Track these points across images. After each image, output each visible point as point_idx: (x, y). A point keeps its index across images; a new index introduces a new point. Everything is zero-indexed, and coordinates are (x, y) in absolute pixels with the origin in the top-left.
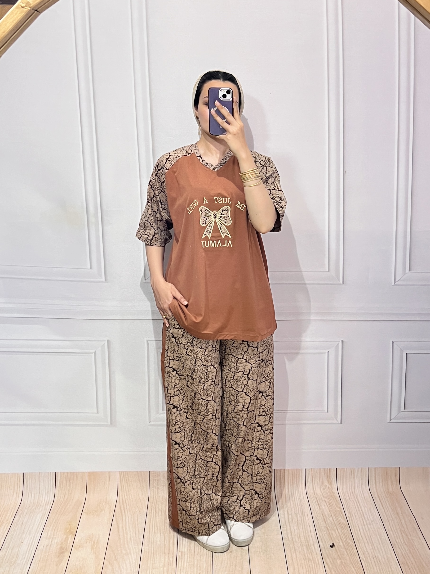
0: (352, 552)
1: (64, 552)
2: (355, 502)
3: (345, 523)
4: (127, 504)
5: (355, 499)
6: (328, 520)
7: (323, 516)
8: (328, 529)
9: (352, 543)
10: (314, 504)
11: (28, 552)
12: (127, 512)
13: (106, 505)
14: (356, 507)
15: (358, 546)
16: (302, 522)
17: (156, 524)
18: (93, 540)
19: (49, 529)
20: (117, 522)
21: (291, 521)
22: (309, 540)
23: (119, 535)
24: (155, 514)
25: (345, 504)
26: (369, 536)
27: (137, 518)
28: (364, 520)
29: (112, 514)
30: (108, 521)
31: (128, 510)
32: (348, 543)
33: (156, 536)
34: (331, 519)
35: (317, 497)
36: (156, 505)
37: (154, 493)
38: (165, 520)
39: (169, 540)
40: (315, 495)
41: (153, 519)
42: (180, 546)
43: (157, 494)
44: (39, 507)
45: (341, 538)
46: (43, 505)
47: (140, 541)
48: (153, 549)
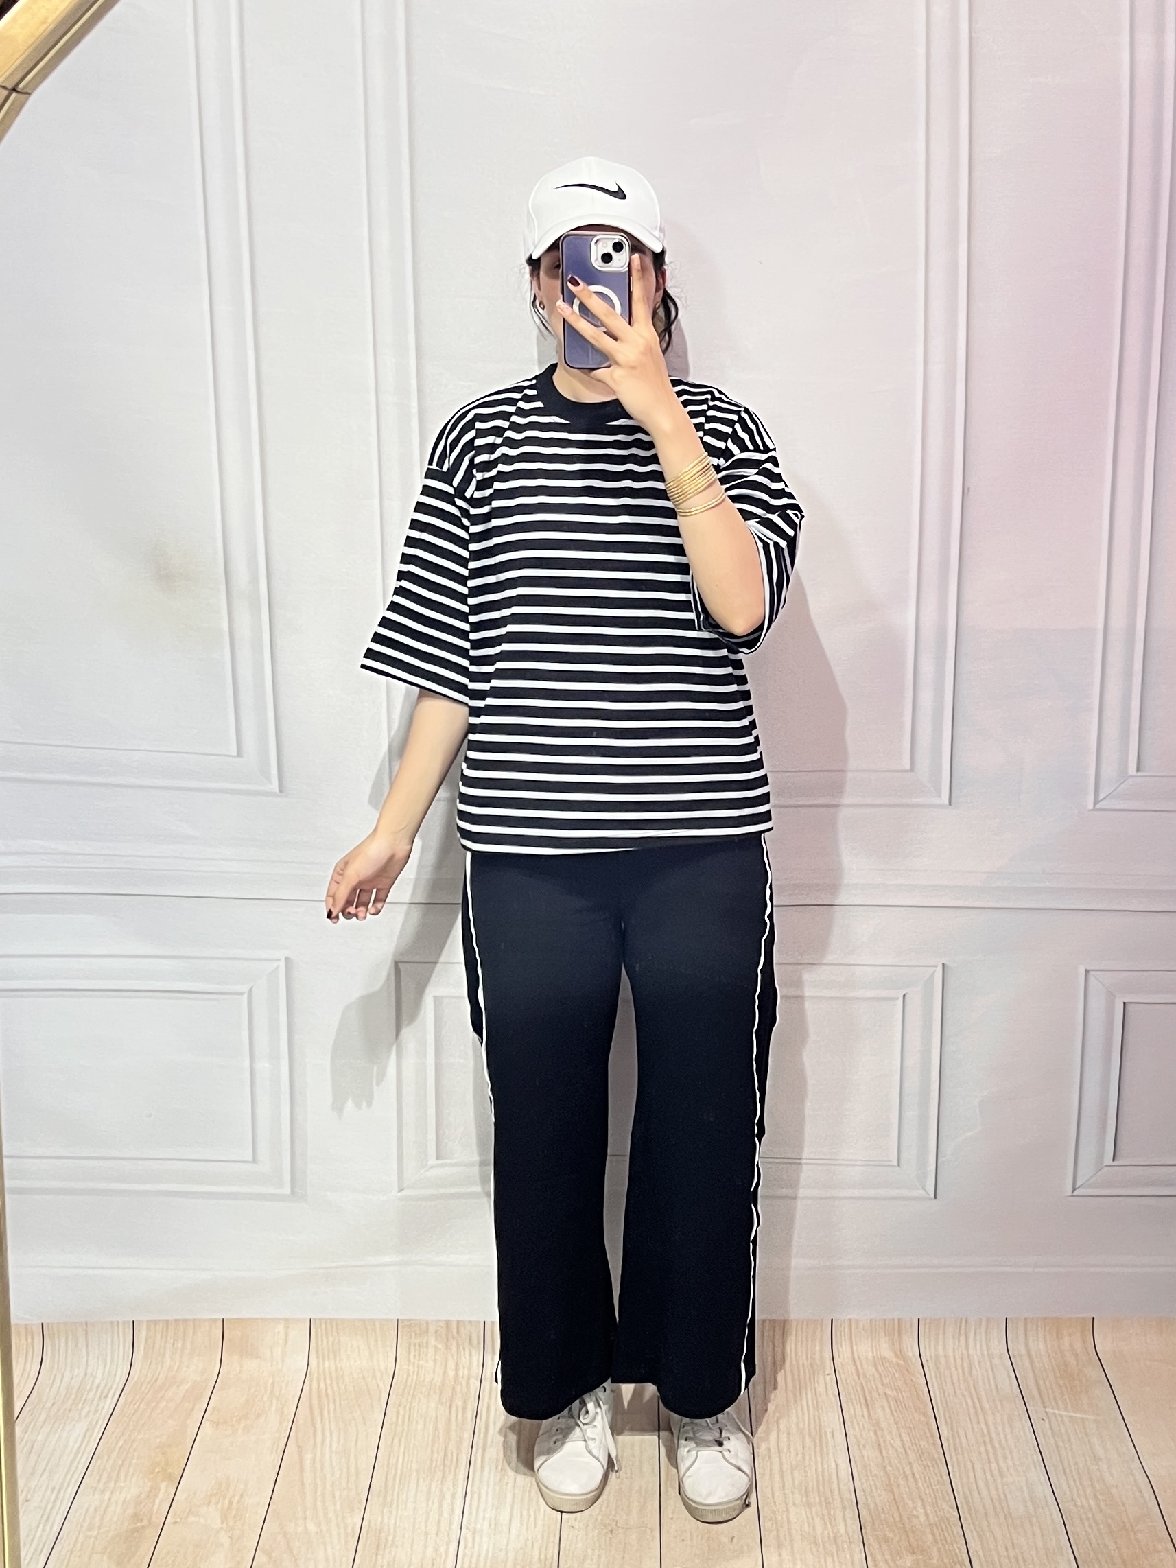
0: (946, 1534)
1: (143, 1527)
2: (969, 1400)
3: (936, 1456)
4: (331, 1401)
5: (970, 1392)
6: (889, 1446)
7: (878, 1437)
8: (886, 1473)
9: (951, 1510)
10: (854, 1402)
11: (41, 1527)
12: (327, 1422)
13: (271, 1402)
14: (972, 1411)
15: (965, 1518)
16: (815, 1452)
17: (406, 1455)
18: (231, 1493)
19: (105, 1467)
20: (299, 1447)
21: (785, 1451)
22: (831, 1501)
23: (303, 1484)
24: (406, 1428)
25: (939, 1403)
26: (1000, 1491)
27: (355, 1438)
28: (989, 1447)
29: (287, 1427)
30: (274, 1443)
31: (332, 1415)
32: (940, 1511)
33: (406, 1488)
34: (898, 1443)
35: (863, 1382)
36: (411, 1405)
37: (408, 1375)
38: (432, 1446)
39: (442, 1497)
40: (859, 1378)
41: (400, 1441)
42: (470, 1514)
43: (415, 1377)
44: (80, 1405)
45: (920, 1496)
46: (93, 1401)
47: (360, 1502)
48: (392, 1522)
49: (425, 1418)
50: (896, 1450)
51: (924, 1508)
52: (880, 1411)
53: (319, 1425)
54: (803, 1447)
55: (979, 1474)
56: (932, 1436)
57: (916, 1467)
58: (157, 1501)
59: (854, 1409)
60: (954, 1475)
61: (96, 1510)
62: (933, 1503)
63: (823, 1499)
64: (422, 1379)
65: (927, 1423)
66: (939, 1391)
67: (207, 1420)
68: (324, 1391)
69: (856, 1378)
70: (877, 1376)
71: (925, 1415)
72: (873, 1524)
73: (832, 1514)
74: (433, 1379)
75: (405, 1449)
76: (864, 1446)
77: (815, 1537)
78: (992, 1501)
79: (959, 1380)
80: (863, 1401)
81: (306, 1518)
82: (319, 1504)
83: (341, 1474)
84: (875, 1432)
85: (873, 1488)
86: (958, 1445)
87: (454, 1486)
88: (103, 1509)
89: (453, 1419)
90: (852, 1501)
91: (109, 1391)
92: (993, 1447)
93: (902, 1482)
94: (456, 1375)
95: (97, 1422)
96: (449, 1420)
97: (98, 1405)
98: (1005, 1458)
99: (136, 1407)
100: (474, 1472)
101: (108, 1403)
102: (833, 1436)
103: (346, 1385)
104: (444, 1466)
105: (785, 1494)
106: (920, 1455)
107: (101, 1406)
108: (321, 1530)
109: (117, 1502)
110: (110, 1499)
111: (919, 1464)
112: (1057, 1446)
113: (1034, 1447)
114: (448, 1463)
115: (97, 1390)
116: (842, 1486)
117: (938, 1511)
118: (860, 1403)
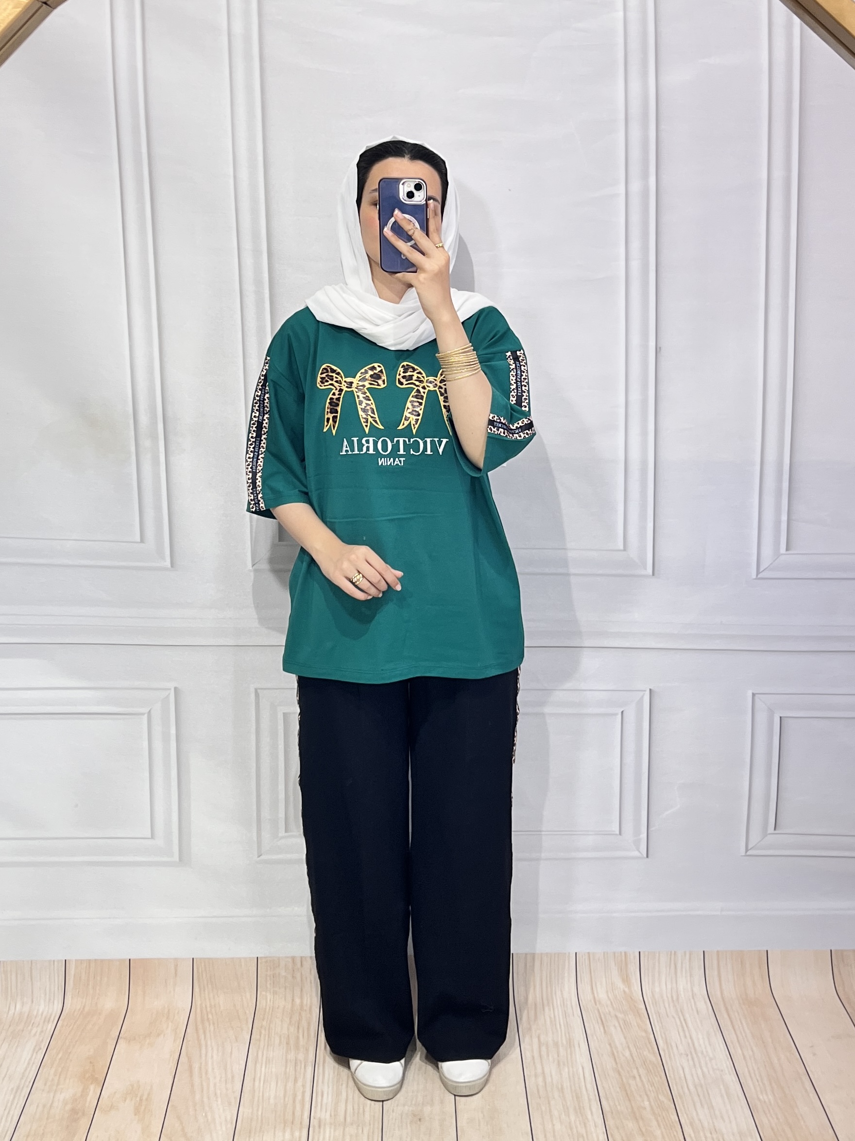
0: (667, 1121)
1: (79, 1117)
2: (678, 1020)
3: (655, 1061)
4: (211, 1023)
5: (678, 1015)
6: (621, 1055)
7: (612, 1048)
8: (620, 1075)
9: (669, 1103)
10: (593, 1022)
11: (4, 1119)
12: (209, 1039)
13: (168, 1025)
14: (680, 1029)
15: (680, 1108)
16: (567, 1059)
17: (268, 1065)
18: (140, 1094)
19: (49, 1073)
21: (545, 1057)
23: (192, 1086)
24: (266, 1044)
25: (656, 1023)
26: (704, 1087)
27: (230, 1051)
29: (179, 1044)
31: (212, 1034)
33: (268, 1088)
34: (627, 1054)
35: (599, 1008)
36: (270, 1026)
37: (266, 1002)
38: (286, 1056)
39: (295, 1096)
40: (596, 1004)
41: (263, 1052)
42: (316, 1107)
43: (272, 1003)
44: (30, 1028)
45: (646, 1092)
46: (39, 1024)
47: (235, 1098)
48: (260, 1113)
49: (280, 1037)
50: (626, 1058)
51: (649, 1100)
52: (612, 1029)
53: (203, 1042)
54: (558, 1056)
55: (689, 1077)
56: (652, 1048)
57: (641, 1071)
58: (89, 1099)
59: (594, 1028)
60: (670, 1077)
61: (44, 1106)
62: (655, 1097)
63: (574, 1094)
64: (277, 1006)
65: (649, 1039)
66: (656, 1014)
67: (121, 1038)
68: (206, 1017)
69: (594, 1005)
70: (609, 1003)
71: (646, 1032)
72: (612, 1113)
73: (581, 1105)
74: (285, 1007)
75: (267, 1057)
76: (602, 1055)
77: (570, 1123)
78: (699, 1096)
79: (669, 1005)
80: (599, 1020)
81: (196, 1110)
82: (205, 1100)
83: (221, 1077)
84: (610, 1044)
85: (611, 1087)
86: (672, 1055)
87: (304, 1086)
88: (49, 1105)
89: (301, 1036)
90: (595, 1095)
91: (50, 1017)
92: (697, 1056)
93: (632, 1082)
94: (302, 1002)
95: (42, 1040)
96: (298, 1038)
97: (43, 1027)
98: (706, 1064)
99: (71, 1027)
100: (318, 1077)
101: (50, 1025)
102: (579, 1047)
103: (221, 1012)
104: (296, 1071)
105: (546, 1090)
106: (644, 1062)
107: (45, 1028)
108: (208, 1120)
109: (59, 1100)
110: (54, 1097)
111: (643, 1068)
112: (743, 1054)
113: (726, 1055)
114: (298, 1068)
115: (42, 1015)
116: (589, 1086)
117: (659, 1104)
118: (598, 1022)
